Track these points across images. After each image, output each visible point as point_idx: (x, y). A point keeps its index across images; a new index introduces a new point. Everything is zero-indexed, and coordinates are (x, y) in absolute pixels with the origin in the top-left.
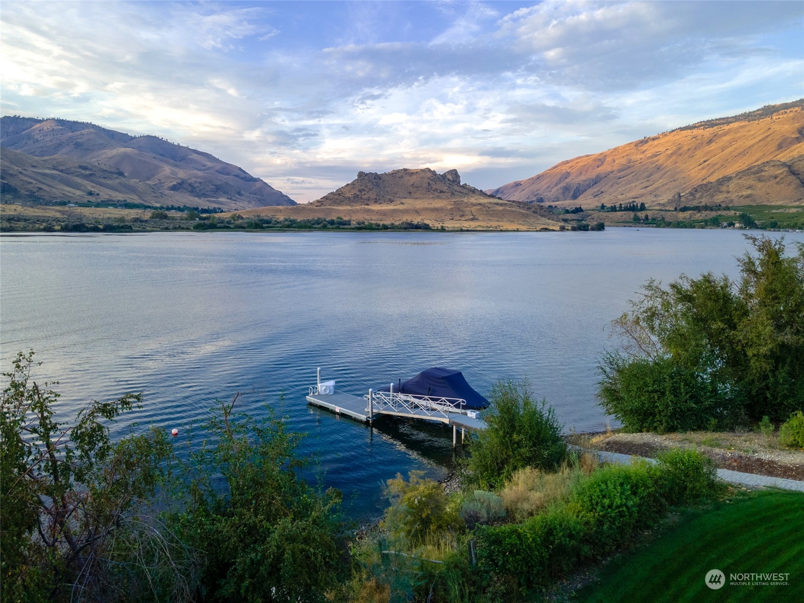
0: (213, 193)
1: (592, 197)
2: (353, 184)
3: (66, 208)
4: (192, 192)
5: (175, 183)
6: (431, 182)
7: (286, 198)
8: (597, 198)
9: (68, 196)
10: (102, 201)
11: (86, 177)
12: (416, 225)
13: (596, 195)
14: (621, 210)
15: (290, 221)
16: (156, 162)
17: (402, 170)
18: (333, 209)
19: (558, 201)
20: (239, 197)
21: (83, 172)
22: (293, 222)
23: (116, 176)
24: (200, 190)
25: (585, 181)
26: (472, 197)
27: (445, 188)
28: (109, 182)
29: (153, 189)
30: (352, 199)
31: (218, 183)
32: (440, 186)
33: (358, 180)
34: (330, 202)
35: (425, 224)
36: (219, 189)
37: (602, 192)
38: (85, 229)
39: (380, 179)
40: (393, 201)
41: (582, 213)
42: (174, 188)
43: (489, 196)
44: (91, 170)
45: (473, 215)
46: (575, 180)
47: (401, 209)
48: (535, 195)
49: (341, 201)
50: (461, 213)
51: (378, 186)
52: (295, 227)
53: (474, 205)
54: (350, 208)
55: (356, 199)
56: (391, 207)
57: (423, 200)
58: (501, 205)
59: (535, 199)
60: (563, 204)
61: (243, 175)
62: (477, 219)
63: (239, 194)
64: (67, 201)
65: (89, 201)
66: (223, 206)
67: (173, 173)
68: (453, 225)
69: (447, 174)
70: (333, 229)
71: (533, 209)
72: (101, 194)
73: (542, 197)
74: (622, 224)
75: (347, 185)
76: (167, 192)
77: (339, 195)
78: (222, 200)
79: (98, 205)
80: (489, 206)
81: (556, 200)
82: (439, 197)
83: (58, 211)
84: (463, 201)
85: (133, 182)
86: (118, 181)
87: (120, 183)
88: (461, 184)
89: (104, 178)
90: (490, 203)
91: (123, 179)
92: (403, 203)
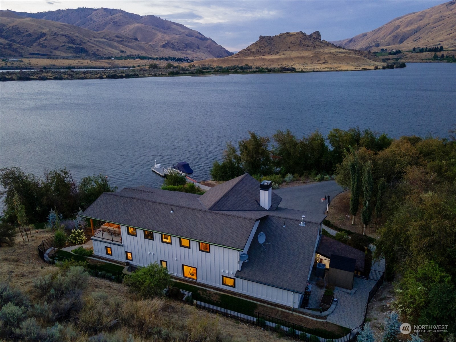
0: (184, 48)
1: (413, 41)
2: (256, 43)
3: (110, 61)
4: (173, 48)
5: (164, 43)
6: (302, 40)
7: (224, 50)
8: (415, 42)
9: (111, 53)
10: (128, 56)
11: (120, 42)
12: (287, 69)
13: (415, 40)
14: (426, 51)
15: (219, 68)
16: (154, 31)
17: (285, 33)
18: (244, 59)
19: (389, 45)
20: (198, 50)
21: (118, 39)
22: (221, 68)
23: (134, 41)
24: (177, 47)
25: (410, 31)
26: (326, 48)
27: (310, 44)
28: (131, 44)
29: (153, 47)
30: (255, 52)
31: (187, 42)
32: (307, 42)
33: (259, 41)
34: (243, 55)
35: (293, 68)
36: (187, 46)
37: (420, 38)
38: (117, 77)
39: (272, 39)
40: (279, 53)
41: (400, 54)
42: (164, 46)
43: (337, 47)
44: (121, 38)
45: (325, 60)
46: (403, 30)
47: (283, 57)
48: (375, 42)
49: (249, 54)
50: (318, 59)
51: (271, 44)
52: (220, 72)
53: (327, 54)
54: (253, 58)
55: (258, 52)
56: (277, 57)
57: (297, 52)
58: (344, 53)
59: (374, 44)
60: (391, 47)
61: (200, 36)
62: (327, 63)
63: (198, 48)
64: (111, 56)
65: (121, 56)
66: (190, 56)
67: (163, 38)
68: (310, 68)
69: (313, 34)
70: (241, 72)
71: (364, 55)
72: (127, 51)
73: (379, 43)
74: (426, 61)
75: (253, 44)
76: (160, 49)
77: (248, 50)
78: (189, 52)
79: (126, 58)
80: (336, 54)
81: (388, 44)
82: (306, 50)
83: (107, 63)
84: (320, 51)
85: (142, 43)
86: (135, 43)
87: (136, 45)
88: (322, 40)
89: (128, 42)
90: (337, 52)
91: (137, 43)
92: (284, 54)
